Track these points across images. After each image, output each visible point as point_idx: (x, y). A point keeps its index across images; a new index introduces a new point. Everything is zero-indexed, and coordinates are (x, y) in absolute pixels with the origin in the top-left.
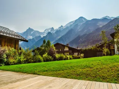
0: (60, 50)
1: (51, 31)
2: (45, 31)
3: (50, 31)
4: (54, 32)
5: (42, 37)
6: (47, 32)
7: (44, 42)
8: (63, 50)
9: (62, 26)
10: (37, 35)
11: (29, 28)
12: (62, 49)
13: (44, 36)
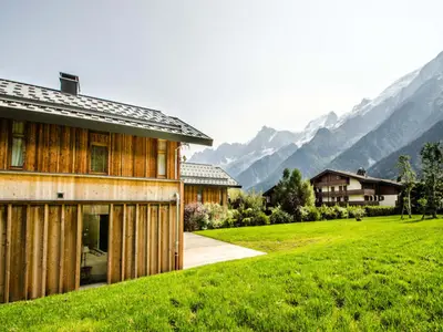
0: (337, 189)
1: (327, 123)
2: (308, 127)
3: (322, 125)
4: (337, 125)
5: (300, 147)
6: (313, 129)
7: (286, 174)
8: (345, 187)
9: (365, 101)
10: (286, 142)
11: (264, 128)
12: (340, 187)
13: (304, 142)
